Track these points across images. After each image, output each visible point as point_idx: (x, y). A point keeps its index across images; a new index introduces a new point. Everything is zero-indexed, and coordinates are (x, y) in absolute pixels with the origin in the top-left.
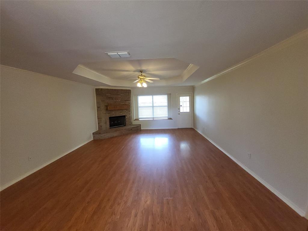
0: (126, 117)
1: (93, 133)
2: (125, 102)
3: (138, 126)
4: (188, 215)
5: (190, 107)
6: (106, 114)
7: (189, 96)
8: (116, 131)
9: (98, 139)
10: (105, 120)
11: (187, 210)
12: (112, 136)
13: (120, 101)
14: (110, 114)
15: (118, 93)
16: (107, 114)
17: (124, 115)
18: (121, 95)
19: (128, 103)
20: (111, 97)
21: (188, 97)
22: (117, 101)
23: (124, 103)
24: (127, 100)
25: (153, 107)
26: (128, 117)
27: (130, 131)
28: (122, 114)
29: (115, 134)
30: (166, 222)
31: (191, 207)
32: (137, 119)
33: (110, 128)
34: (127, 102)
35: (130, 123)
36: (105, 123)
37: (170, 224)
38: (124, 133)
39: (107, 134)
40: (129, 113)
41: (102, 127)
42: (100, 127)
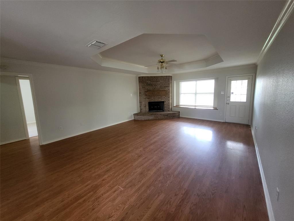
0: (165, 103)
1: (134, 114)
2: (164, 88)
3: (175, 112)
4: (113, 214)
5: (247, 96)
6: (145, 99)
7: (248, 79)
8: (151, 115)
9: (137, 119)
10: (145, 104)
11: (118, 208)
12: (148, 119)
13: (159, 87)
14: (149, 99)
15: (157, 80)
16: (147, 99)
17: (163, 101)
18: (161, 81)
19: (167, 90)
20: (151, 84)
21: (247, 81)
22: (156, 87)
23: (163, 90)
24: (167, 87)
25: (196, 94)
26: (167, 103)
27: (166, 117)
28: (160, 100)
29: (151, 118)
30: (93, 206)
31: (125, 208)
32: (178, 106)
33: (149, 112)
34: (166, 88)
35: (169, 109)
36: (145, 107)
37: (93, 209)
38: (159, 117)
39: (143, 116)
40: (168, 99)
41: (142, 110)
42: (141, 109)
